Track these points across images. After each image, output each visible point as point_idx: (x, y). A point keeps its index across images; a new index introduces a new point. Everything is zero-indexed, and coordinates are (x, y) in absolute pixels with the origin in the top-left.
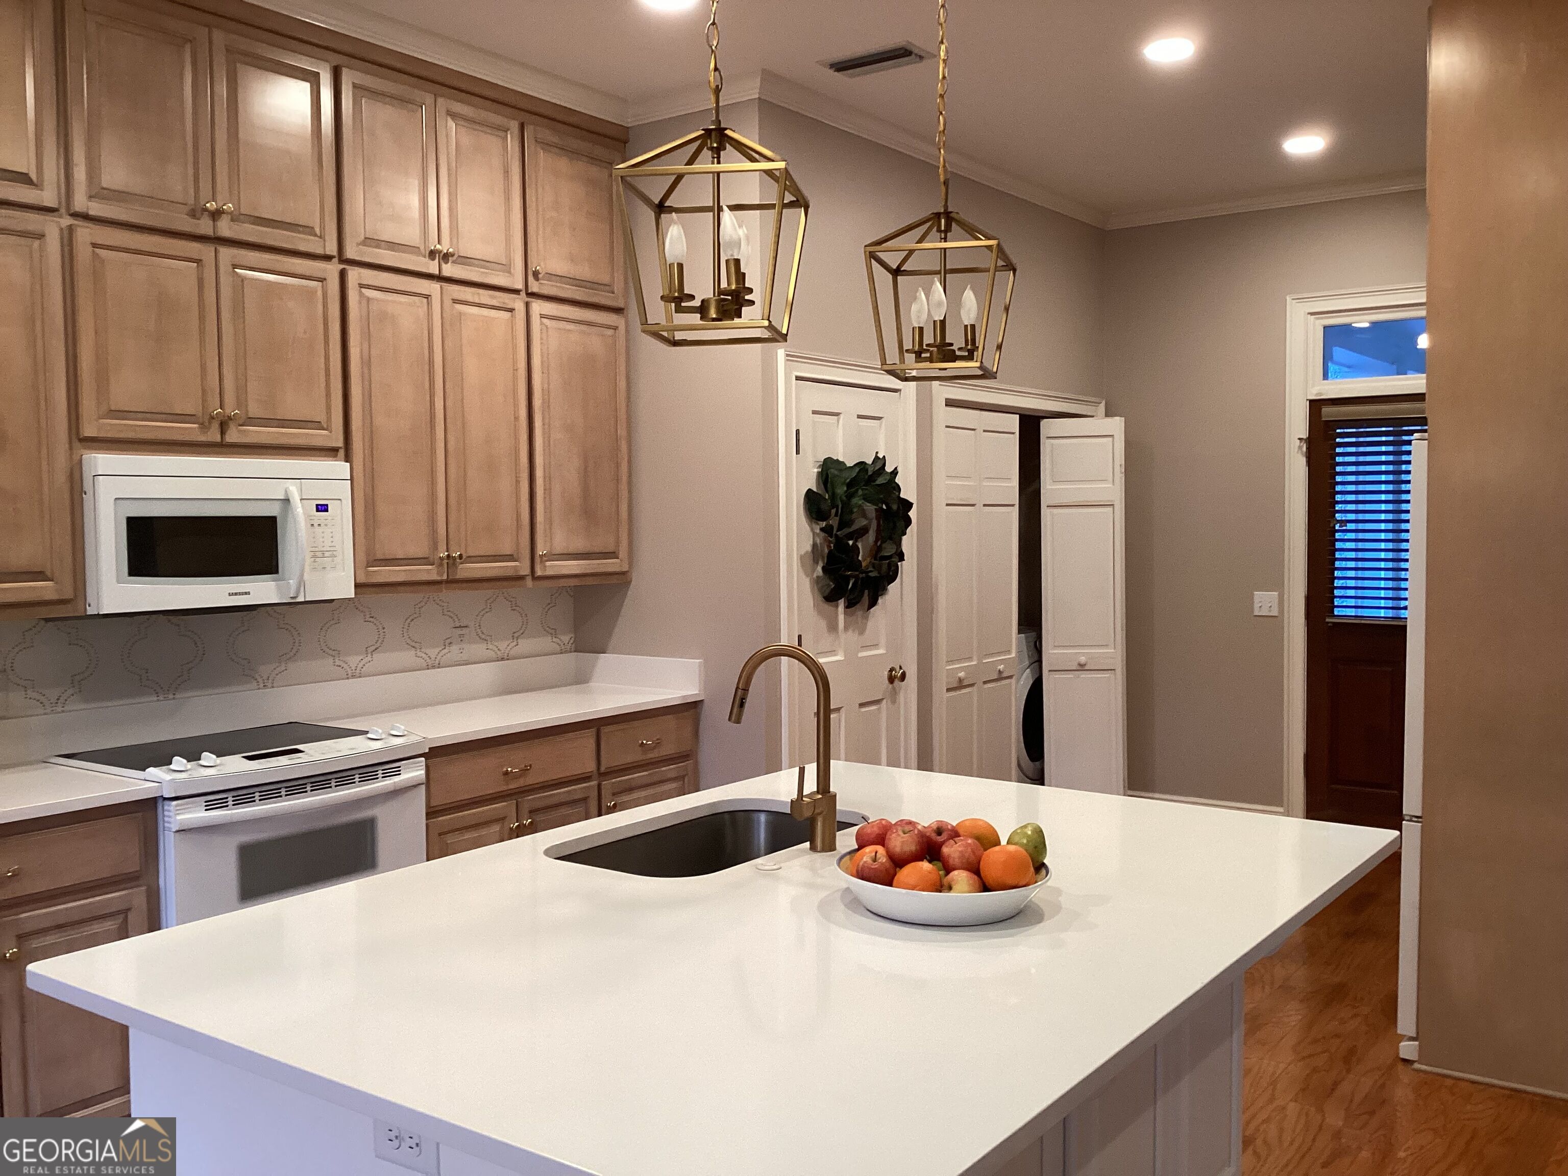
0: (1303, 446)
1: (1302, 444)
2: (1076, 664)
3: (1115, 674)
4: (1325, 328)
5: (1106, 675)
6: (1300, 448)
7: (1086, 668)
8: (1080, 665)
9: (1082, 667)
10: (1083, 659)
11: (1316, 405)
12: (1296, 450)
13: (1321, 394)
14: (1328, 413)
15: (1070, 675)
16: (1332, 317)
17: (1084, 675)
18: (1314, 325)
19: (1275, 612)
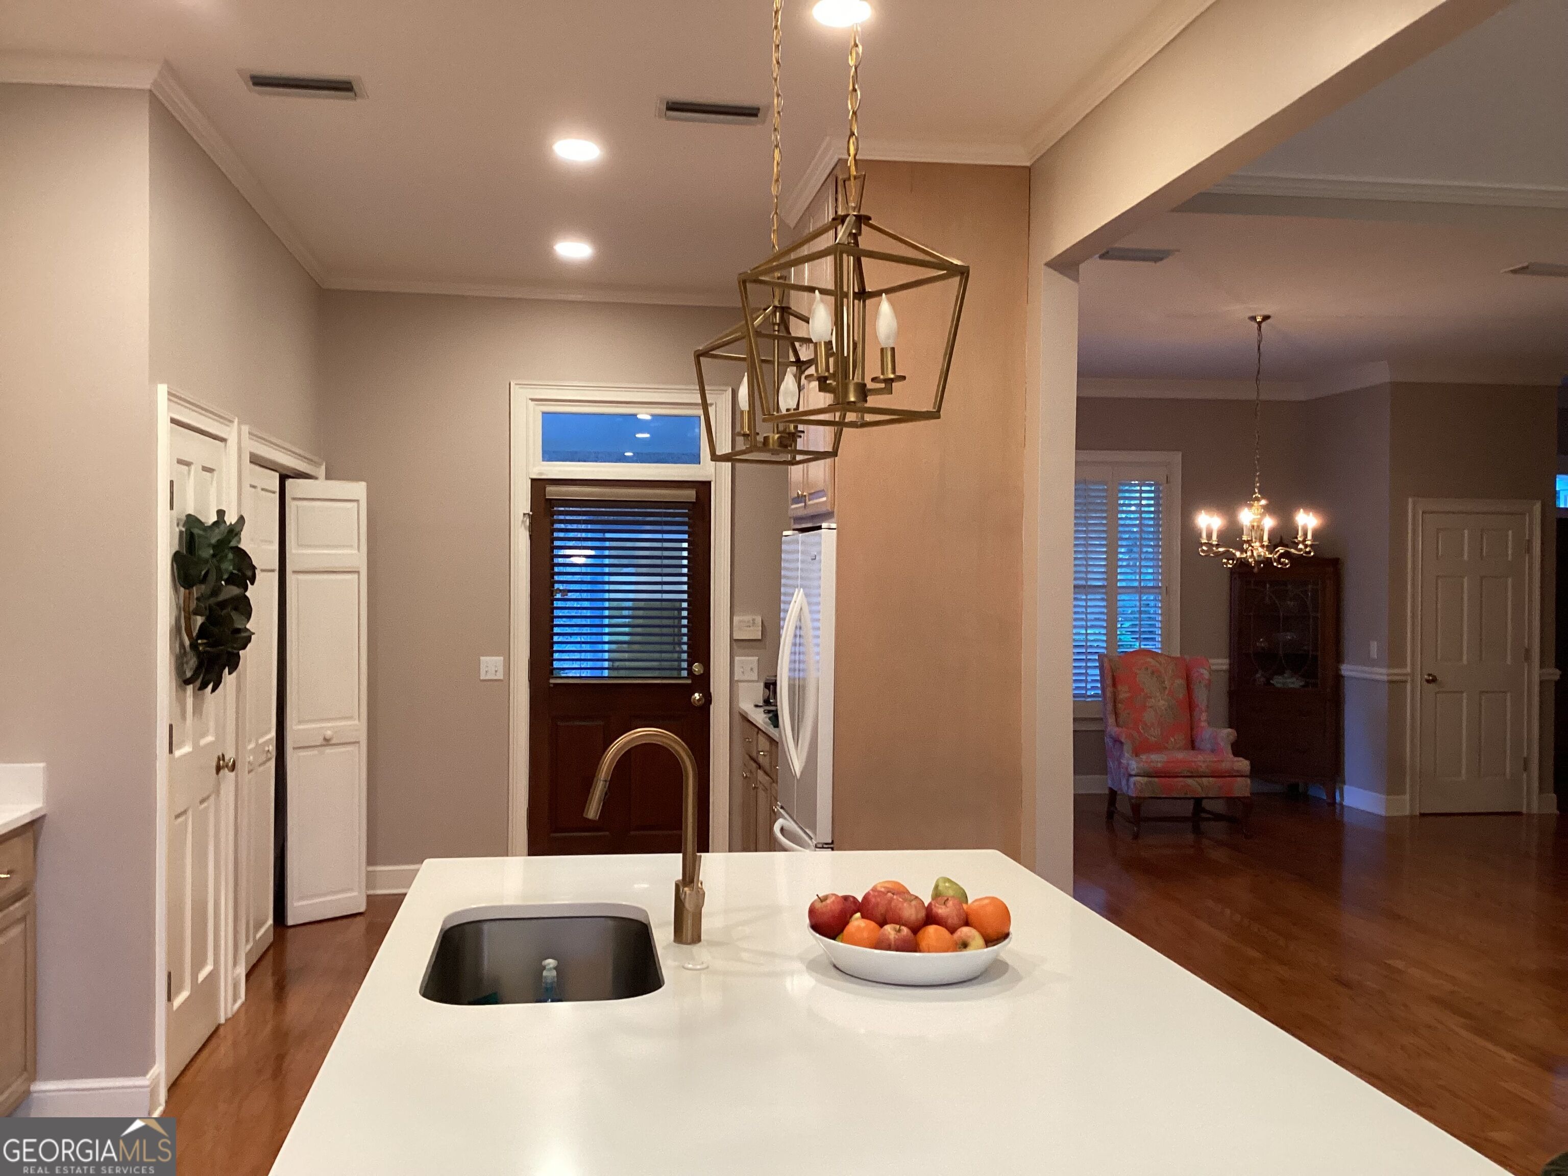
0: (526, 521)
1: (525, 519)
2: (321, 738)
3: (359, 747)
4: (544, 414)
5: (349, 748)
6: (523, 522)
7: (333, 742)
8: (325, 739)
9: (327, 742)
10: (329, 733)
11: (538, 485)
12: (520, 523)
13: (541, 474)
14: (552, 492)
15: (315, 752)
16: (549, 405)
17: (328, 751)
18: (534, 410)
19: (500, 676)
